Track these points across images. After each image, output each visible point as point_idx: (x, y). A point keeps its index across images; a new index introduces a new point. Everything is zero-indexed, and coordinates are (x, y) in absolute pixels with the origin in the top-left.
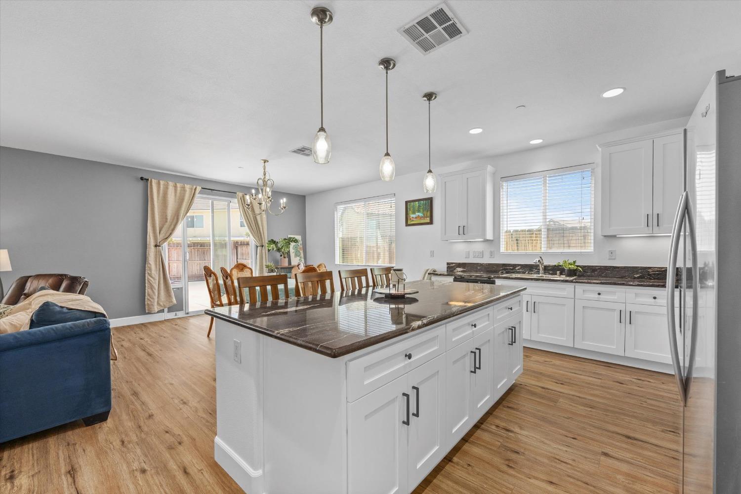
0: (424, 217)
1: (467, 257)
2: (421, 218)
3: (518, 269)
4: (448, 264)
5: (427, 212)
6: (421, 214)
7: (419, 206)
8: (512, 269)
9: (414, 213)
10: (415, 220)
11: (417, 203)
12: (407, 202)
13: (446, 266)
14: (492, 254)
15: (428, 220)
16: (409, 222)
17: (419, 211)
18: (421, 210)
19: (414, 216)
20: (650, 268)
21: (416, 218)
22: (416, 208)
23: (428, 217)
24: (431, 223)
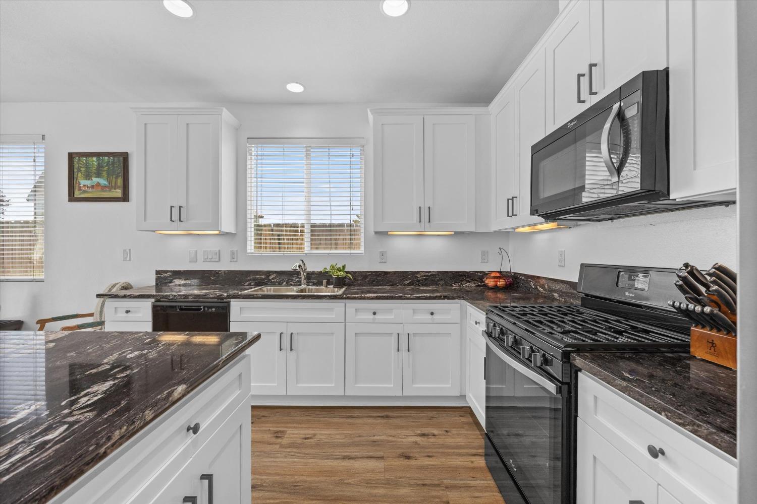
0: (111, 187)
1: (194, 260)
2: (104, 188)
3: (273, 279)
4: (158, 272)
5: (117, 178)
6: (103, 182)
7: (100, 166)
8: (264, 279)
9: (88, 177)
10: (90, 190)
11: (95, 159)
12: (71, 156)
13: (154, 276)
14: (233, 256)
15: (118, 193)
16: (77, 194)
17: (98, 175)
18: (105, 173)
19: (88, 183)
20: (418, 272)
21: (93, 187)
22: (94, 169)
23: (118, 188)
24: (125, 198)
